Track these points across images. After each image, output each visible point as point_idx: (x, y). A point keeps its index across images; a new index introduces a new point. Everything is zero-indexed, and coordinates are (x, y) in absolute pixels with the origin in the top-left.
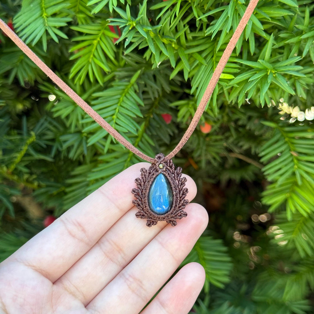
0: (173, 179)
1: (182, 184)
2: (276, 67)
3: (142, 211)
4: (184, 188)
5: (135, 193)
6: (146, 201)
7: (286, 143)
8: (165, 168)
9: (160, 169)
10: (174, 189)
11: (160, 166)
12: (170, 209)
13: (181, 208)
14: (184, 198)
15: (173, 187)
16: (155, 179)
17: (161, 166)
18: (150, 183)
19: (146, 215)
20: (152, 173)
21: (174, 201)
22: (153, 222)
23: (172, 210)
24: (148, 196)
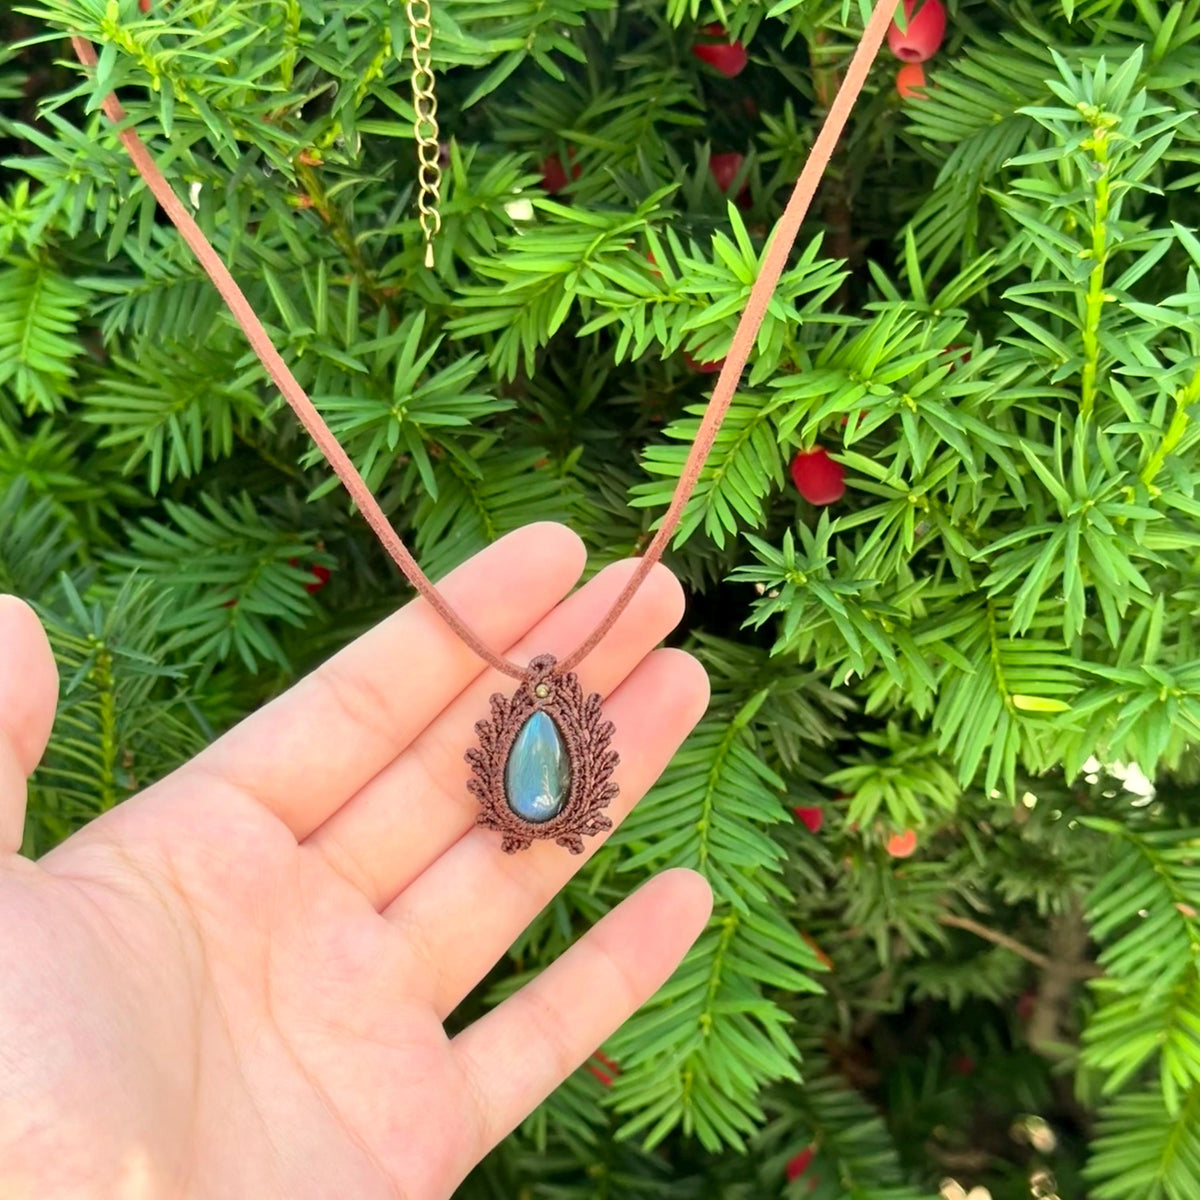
0: (576, 725)
1: (600, 741)
2: (1184, 681)
3: (490, 812)
4: (606, 751)
5: (473, 762)
6: (500, 784)
7: (1157, 878)
8: (553, 694)
9: (540, 697)
10: (574, 753)
11: (539, 688)
12: (563, 809)
13: (594, 806)
14: (605, 778)
15: (573, 749)
16: (524, 724)
17: (542, 690)
18: (512, 736)
19: (500, 821)
20: (519, 709)
21: (574, 787)
22: (518, 841)
23: (567, 811)
24: (505, 773)
